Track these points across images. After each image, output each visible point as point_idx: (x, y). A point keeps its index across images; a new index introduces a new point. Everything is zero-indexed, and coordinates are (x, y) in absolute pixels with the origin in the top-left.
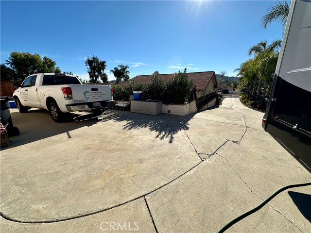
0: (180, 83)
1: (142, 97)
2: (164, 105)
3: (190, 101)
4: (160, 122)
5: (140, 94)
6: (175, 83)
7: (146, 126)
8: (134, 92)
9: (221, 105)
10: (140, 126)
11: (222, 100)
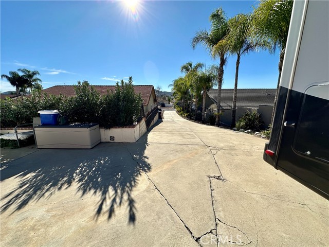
0: (124, 97)
1: (59, 120)
2: (103, 131)
3: (139, 121)
4: (100, 164)
5: (55, 116)
6: (117, 97)
7: (69, 183)
8: (41, 112)
9: (163, 118)
10: (54, 185)
11: (163, 114)
